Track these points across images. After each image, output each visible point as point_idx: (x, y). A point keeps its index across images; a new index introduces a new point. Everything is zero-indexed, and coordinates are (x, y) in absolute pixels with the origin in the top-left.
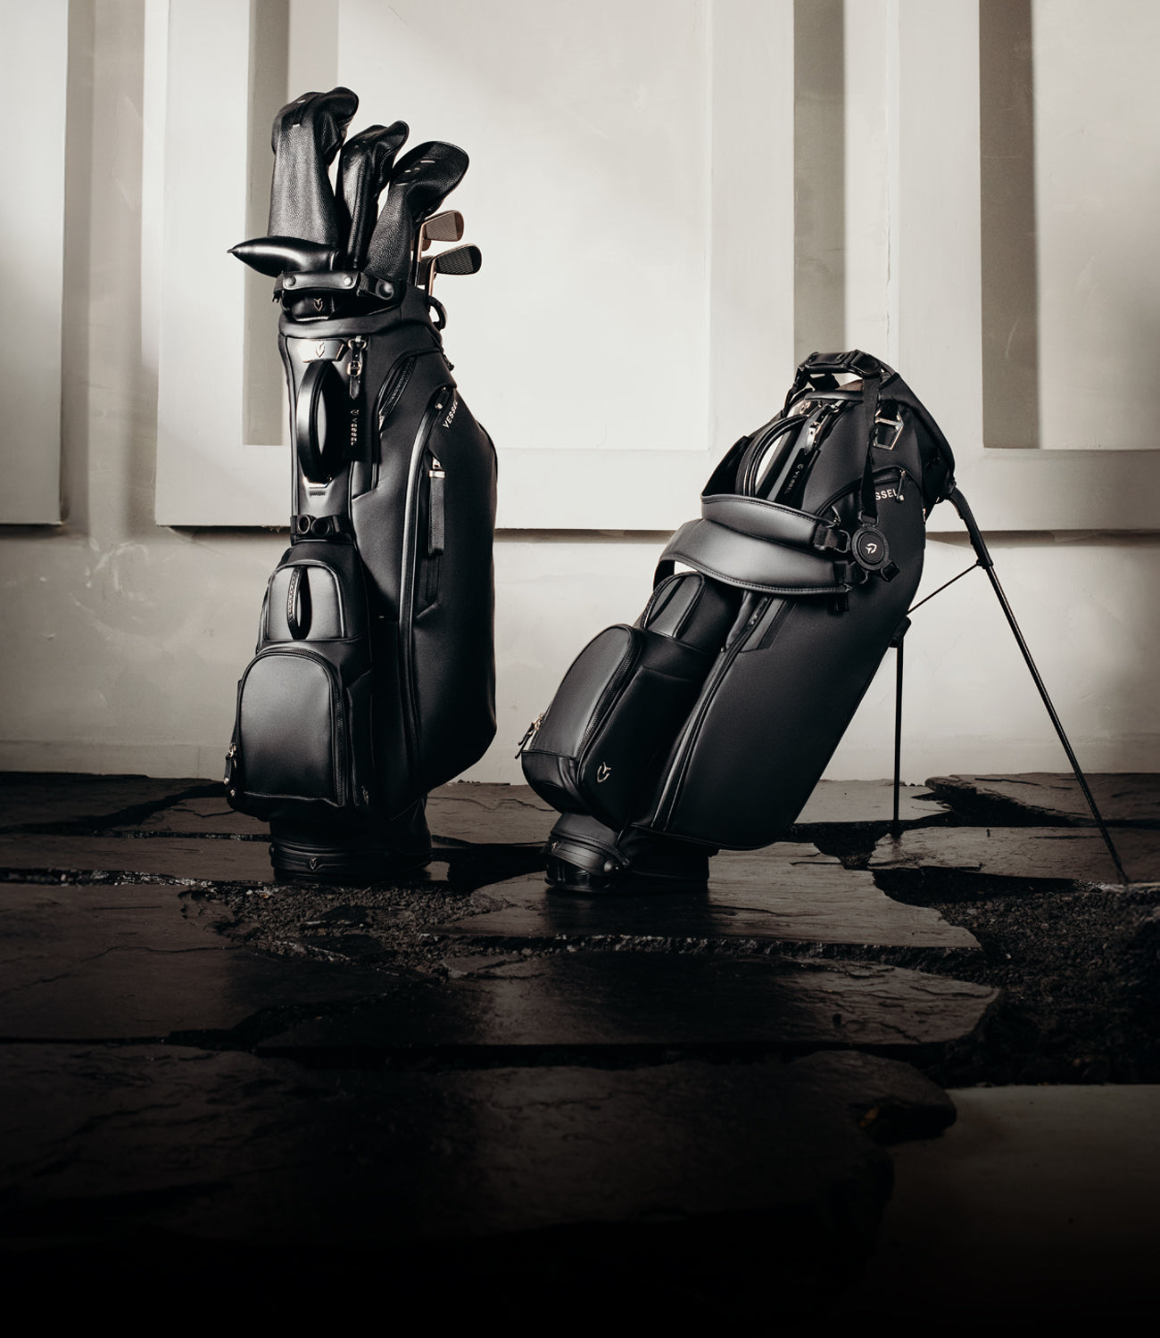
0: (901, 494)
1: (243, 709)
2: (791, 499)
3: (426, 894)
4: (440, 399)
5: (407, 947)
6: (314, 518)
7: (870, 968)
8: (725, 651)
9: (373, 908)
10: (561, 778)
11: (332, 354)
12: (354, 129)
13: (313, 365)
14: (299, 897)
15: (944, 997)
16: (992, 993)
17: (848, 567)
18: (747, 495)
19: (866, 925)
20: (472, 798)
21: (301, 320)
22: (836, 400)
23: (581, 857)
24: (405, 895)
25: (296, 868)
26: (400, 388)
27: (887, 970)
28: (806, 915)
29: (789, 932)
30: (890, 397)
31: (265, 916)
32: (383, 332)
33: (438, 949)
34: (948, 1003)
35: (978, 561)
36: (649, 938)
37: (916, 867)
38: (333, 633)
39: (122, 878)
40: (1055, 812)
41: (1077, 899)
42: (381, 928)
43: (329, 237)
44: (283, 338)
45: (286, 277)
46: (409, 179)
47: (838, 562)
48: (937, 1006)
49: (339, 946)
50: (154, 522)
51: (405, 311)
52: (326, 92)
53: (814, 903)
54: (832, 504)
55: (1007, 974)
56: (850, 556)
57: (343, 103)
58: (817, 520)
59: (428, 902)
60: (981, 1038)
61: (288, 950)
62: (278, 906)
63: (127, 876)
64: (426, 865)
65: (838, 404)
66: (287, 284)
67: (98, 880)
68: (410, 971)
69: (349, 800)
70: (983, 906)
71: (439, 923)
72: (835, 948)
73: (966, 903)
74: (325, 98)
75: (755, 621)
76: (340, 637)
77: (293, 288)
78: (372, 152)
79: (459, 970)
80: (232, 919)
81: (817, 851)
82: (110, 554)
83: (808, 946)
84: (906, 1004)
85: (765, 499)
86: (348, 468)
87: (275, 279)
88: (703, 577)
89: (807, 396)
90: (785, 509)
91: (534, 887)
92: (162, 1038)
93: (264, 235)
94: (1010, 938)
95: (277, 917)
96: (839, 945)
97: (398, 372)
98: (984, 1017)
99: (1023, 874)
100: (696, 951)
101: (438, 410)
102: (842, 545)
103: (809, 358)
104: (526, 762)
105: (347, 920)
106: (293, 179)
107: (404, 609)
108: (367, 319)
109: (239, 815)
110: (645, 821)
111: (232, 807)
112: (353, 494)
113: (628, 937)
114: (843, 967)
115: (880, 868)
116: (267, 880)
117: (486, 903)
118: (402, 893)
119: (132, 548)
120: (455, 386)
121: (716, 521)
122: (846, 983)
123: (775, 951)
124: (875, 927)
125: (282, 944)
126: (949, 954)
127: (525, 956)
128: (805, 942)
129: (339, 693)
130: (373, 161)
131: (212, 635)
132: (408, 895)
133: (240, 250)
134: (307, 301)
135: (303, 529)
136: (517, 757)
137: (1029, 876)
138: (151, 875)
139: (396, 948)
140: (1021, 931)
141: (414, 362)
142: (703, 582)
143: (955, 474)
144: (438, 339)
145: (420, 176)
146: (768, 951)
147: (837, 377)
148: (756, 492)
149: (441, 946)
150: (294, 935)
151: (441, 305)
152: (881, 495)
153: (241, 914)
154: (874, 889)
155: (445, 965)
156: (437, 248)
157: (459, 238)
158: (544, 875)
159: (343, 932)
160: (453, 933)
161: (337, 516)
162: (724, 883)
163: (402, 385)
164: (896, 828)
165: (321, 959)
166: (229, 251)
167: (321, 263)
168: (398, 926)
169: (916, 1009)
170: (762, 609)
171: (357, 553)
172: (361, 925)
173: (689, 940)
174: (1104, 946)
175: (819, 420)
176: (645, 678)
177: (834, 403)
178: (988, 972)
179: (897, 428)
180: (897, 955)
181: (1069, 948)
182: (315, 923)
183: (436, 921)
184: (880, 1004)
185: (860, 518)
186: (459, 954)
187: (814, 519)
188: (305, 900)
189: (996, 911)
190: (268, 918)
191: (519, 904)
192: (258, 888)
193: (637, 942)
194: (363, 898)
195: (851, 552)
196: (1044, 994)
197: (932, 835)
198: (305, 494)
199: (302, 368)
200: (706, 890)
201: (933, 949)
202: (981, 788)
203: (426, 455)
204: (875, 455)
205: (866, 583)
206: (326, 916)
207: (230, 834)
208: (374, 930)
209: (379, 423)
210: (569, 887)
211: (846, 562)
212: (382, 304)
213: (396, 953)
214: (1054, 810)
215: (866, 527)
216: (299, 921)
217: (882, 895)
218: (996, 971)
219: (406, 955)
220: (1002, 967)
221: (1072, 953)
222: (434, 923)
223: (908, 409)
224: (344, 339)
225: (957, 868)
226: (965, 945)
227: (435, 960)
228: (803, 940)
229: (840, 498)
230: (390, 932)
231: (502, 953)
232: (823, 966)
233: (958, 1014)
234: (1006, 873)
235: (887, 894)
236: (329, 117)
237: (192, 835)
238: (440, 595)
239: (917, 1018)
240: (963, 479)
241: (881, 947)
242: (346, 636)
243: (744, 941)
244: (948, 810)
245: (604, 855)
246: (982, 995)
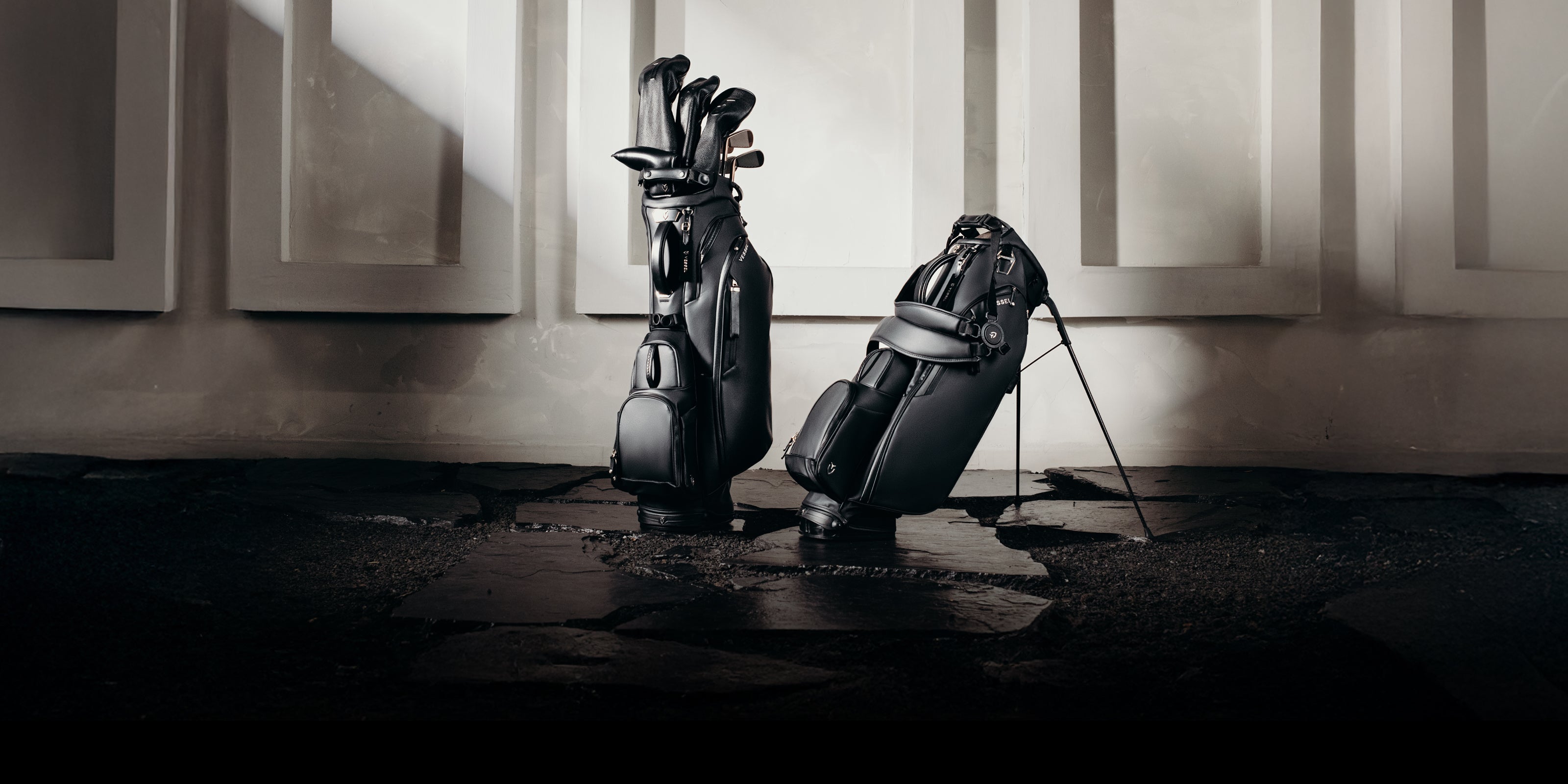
0: (1013, 301)
1: (620, 429)
2: (946, 305)
3: (729, 539)
4: (737, 244)
5: (712, 571)
6: (662, 316)
7: (979, 587)
8: (905, 396)
9: (697, 547)
10: (807, 471)
11: (673, 218)
12: (688, 80)
13: (661, 224)
14: (653, 540)
15: (1017, 605)
16: (1047, 603)
17: (979, 346)
18: (921, 302)
19: (983, 561)
20: (765, 480)
21: (655, 197)
22: (975, 245)
23: (819, 518)
24: (716, 539)
25: (653, 523)
26: (713, 238)
27: (989, 589)
28: (950, 554)
29: (936, 565)
30: (1007, 243)
31: (633, 551)
32: (703, 204)
33: (730, 573)
34: (1019, 608)
35: (1062, 341)
36: (854, 567)
37: (1025, 525)
38: (673, 384)
39: (550, 528)
40: (1118, 491)
41: (1118, 546)
42: (699, 560)
43: (671, 147)
44: (645, 208)
45: (646, 171)
46: (719, 111)
47: (972, 343)
48: (1012, 610)
49: (672, 570)
50: (575, 312)
51: (717, 191)
52: (672, 58)
53: (957, 547)
54: (971, 308)
55: (1063, 591)
56: (980, 340)
57: (681, 64)
58: (960, 318)
59: (730, 544)
60: (1035, 629)
61: (642, 572)
62: (641, 545)
63: (554, 527)
64: (731, 521)
65: (976, 247)
66: (646, 176)
67: (536, 529)
68: (711, 585)
69: (683, 484)
70: (1061, 550)
71: (734, 556)
72: (962, 575)
73: (1051, 547)
74: (670, 62)
75: (924, 378)
76: (677, 386)
77: (649, 178)
78: (697, 95)
79: (739, 585)
80: (612, 553)
81: (967, 514)
82: (549, 331)
83: (947, 572)
84: (995, 609)
85: (931, 305)
86: (683, 287)
87: (639, 172)
88: (893, 351)
89: (958, 242)
90: (941, 311)
91: (792, 535)
92: (561, 623)
93: (634, 146)
94: (1073, 570)
95: (640, 552)
96: (964, 573)
97: (712, 229)
98: (1038, 617)
99: (1088, 530)
100: (880, 575)
101: (736, 251)
102: (975, 333)
103: (960, 218)
104: (788, 461)
105: (679, 554)
106: (650, 112)
107: (716, 370)
108: (693, 196)
109: (617, 490)
110: (856, 497)
111: (614, 487)
112: (685, 301)
113: (841, 567)
114: (963, 586)
115: (1003, 525)
116: (635, 530)
117: (762, 545)
118: (715, 539)
119: (562, 327)
120: (747, 236)
121: (901, 317)
122: (964, 596)
123: (927, 576)
124: (989, 562)
125: (639, 569)
126: (1029, 579)
127: (781, 577)
128: (944, 571)
129: (676, 420)
130: (698, 101)
131: (610, 379)
132: (718, 539)
133: (618, 155)
134: (658, 185)
135: (656, 322)
136: (782, 458)
137: (1092, 531)
138: (567, 526)
139: (705, 572)
140: (1080, 565)
141: (722, 222)
142: (893, 354)
143: (1048, 289)
144: (737, 208)
145: (726, 109)
146: (922, 576)
147: (978, 230)
148: (926, 301)
149: (732, 570)
150: (648, 563)
151: (739, 187)
152: (1000, 302)
153: (619, 550)
154: (995, 538)
155: (732, 582)
156: (737, 152)
157: (750, 146)
158: (798, 528)
159: (677, 561)
160: (739, 563)
161: (676, 315)
162: (906, 534)
163: (714, 236)
164: (1018, 500)
165: (661, 578)
166: (612, 156)
167: (666, 163)
168: (709, 558)
169: (1000, 612)
170: (927, 371)
171: (688, 336)
172: (687, 558)
173: (877, 569)
174: (1126, 575)
175: (964, 257)
176: (858, 412)
177: (973, 246)
178: (1052, 590)
179: (1011, 261)
180: (998, 579)
181: (1105, 576)
182: (661, 556)
183: (733, 555)
184: (980, 609)
185: (986, 317)
186: (742, 576)
187: (958, 318)
188: (657, 542)
189: (1068, 552)
190: (634, 553)
191: (781, 546)
192: (629, 534)
193: (846, 569)
194: (691, 541)
195: (980, 337)
196: (1082, 604)
197: (1039, 505)
198: (657, 302)
199: (655, 226)
200: (894, 539)
201: (1020, 576)
202: (1077, 476)
203: (729, 277)
204: (997, 278)
205: (991, 356)
206: (667, 552)
207: (617, 502)
208: (695, 561)
209: (700, 258)
210: (812, 536)
211: (978, 343)
212: (702, 187)
213: (706, 574)
214: (1117, 490)
215: (990, 322)
216: (652, 554)
217: (998, 542)
218: (1057, 590)
219: (711, 576)
220: (1060, 587)
221: (1107, 579)
222: (731, 557)
223: (1018, 250)
224: (680, 209)
225: (1049, 526)
226: (1039, 574)
227: (727, 579)
228: (943, 569)
229: (976, 304)
230: (704, 562)
231: (767, 575)
232: (952, 585)
233: (1024, 615)
234: (1078, 529)
235: (1001, 542)
236: (671, 73)
237: (595, 502)
238: (737, 361)
239: (999, 617)
240: (1053, 291)
241: (989, 574)
242: (681, 386)
243: (909, 570)
244: (1053, 489)
245: (832, 518)
246: (1042, 603)
